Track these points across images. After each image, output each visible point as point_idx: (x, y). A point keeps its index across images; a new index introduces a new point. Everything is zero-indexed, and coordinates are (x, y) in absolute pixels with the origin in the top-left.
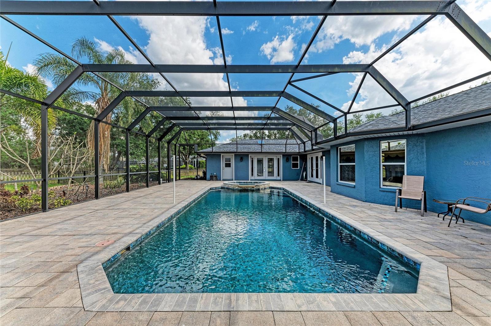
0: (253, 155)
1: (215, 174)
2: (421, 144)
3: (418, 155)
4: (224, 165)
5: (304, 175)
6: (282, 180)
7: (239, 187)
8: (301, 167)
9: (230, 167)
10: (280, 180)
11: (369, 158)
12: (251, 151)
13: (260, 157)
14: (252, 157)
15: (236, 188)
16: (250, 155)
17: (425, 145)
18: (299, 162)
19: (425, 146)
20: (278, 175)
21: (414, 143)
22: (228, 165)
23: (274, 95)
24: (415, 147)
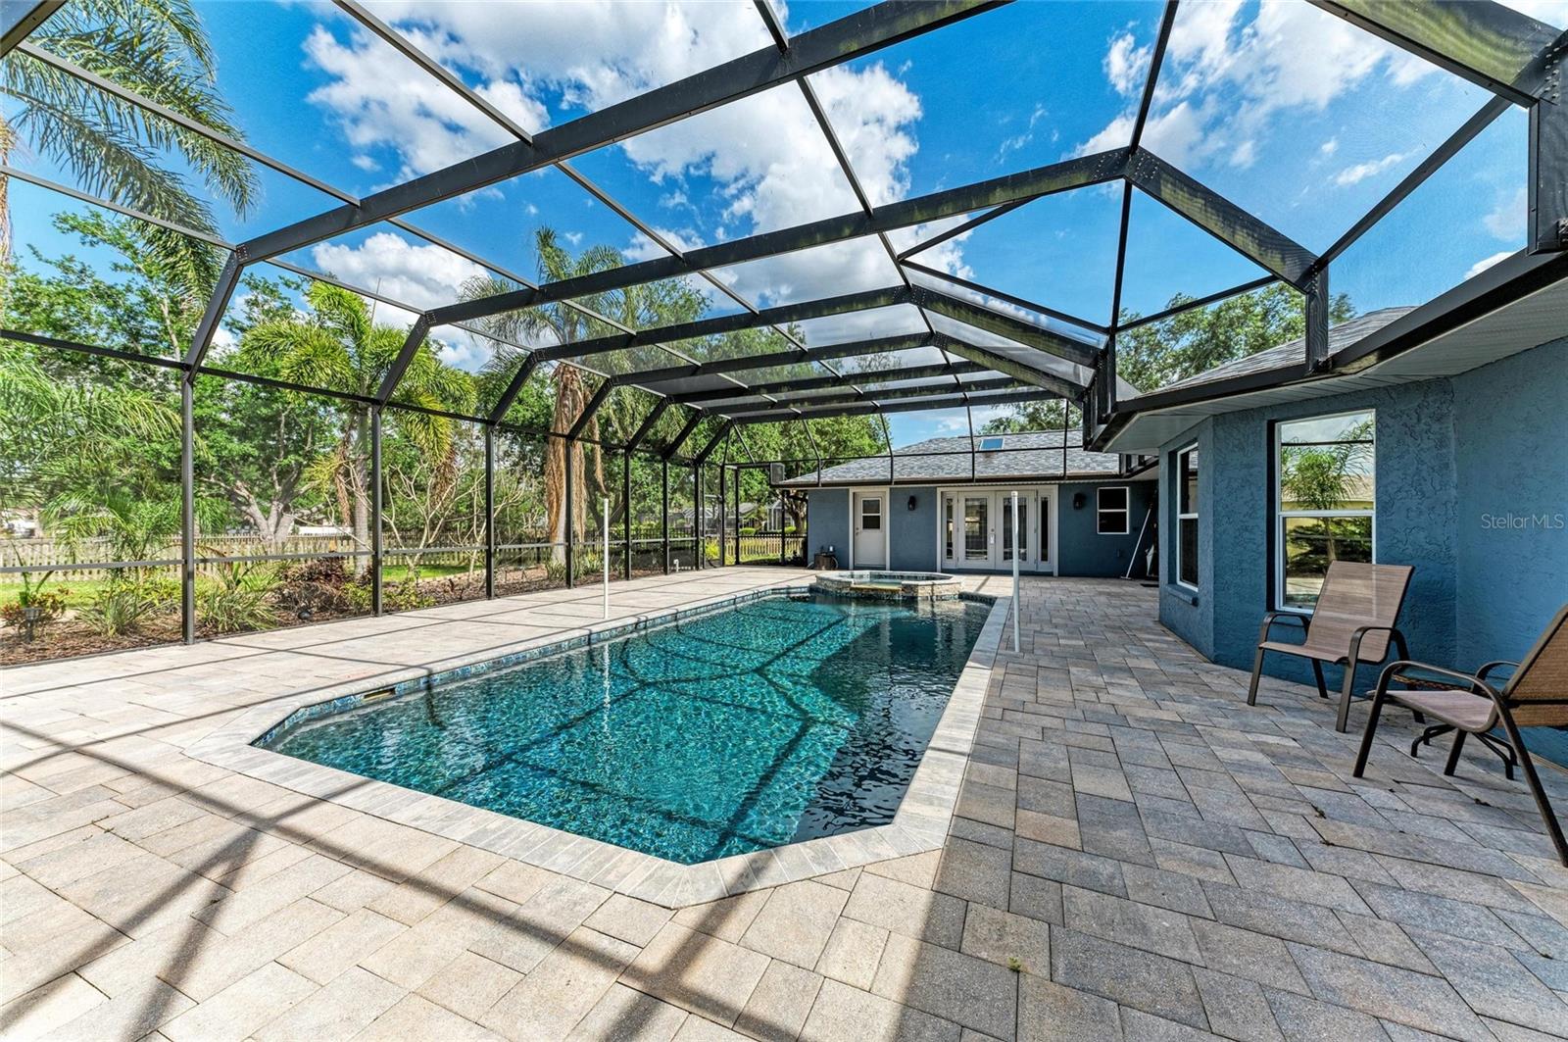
0: (951, 491)
1: (831, 549)
2: (1436, 427)
3: (1424, 474)
4: (860, 523)
5: (1149, 558)
6: (1056, 573)
7: (852, 589)
8: (1135, 529)
9: (878, 527)
10: (1050, 574)
11: (1230, 493)
12: (942, 475)
13: (977, 492)
14: (949, 496)
15: (844, 591)
16: (939, 490)
17: (1451, 428)
18: (1127, 511)
19: (1452, 434)
20: (1044, 557)
21: (1405, 425)
22: (872, 523)
23: (882, 300)
24: (1409, 440)
